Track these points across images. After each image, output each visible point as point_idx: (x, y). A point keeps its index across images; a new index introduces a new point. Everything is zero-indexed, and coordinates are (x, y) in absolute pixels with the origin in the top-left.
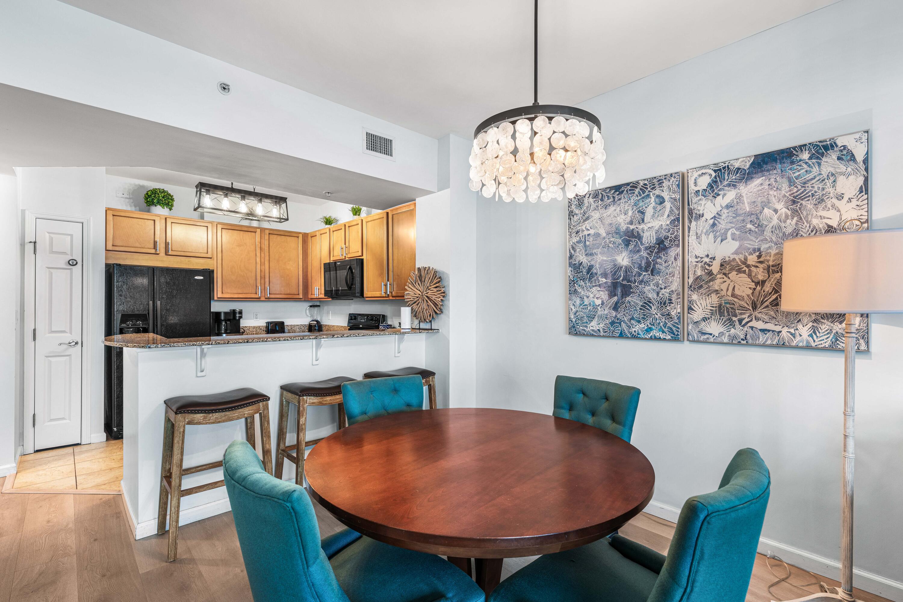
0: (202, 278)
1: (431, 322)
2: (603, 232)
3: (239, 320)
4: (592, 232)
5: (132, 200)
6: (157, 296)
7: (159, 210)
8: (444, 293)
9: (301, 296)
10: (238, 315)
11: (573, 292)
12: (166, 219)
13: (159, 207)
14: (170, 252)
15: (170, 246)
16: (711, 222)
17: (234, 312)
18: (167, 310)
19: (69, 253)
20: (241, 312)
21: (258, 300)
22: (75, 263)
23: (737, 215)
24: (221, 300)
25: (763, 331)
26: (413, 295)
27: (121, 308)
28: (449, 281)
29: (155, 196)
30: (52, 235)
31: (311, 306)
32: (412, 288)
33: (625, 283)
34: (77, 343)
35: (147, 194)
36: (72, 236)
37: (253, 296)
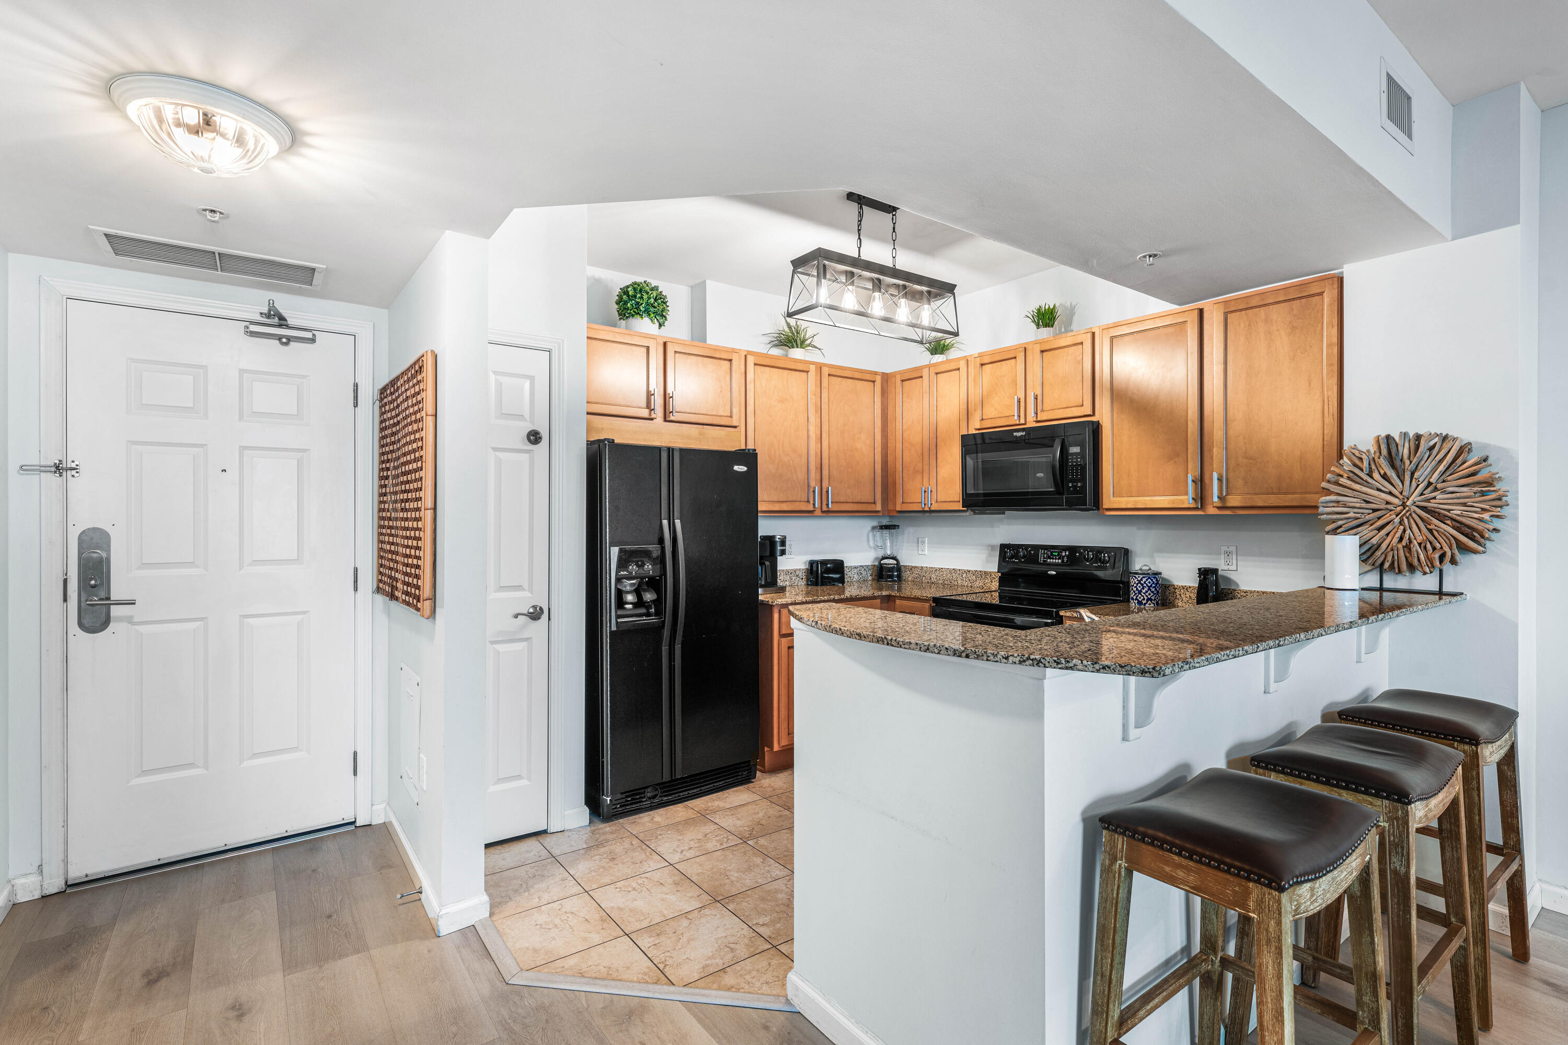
1: (1440, 572)
6: (675, 509)
9: (879, 507)
12: (665, 344)
13: (646, 320)
14: (672, 416)
15: (671, 403)
17: (774, 540)
19: (527, 416)
20: (783, 541)
21: (809, 513)
22: (538, 438)
26: (1358, 505)
27: (618, 534)
29: (641, 298)
30: (501, 378)
32: (1357, 487)
34: (541, 613)
36: (532, 379)
37: (804, 507)
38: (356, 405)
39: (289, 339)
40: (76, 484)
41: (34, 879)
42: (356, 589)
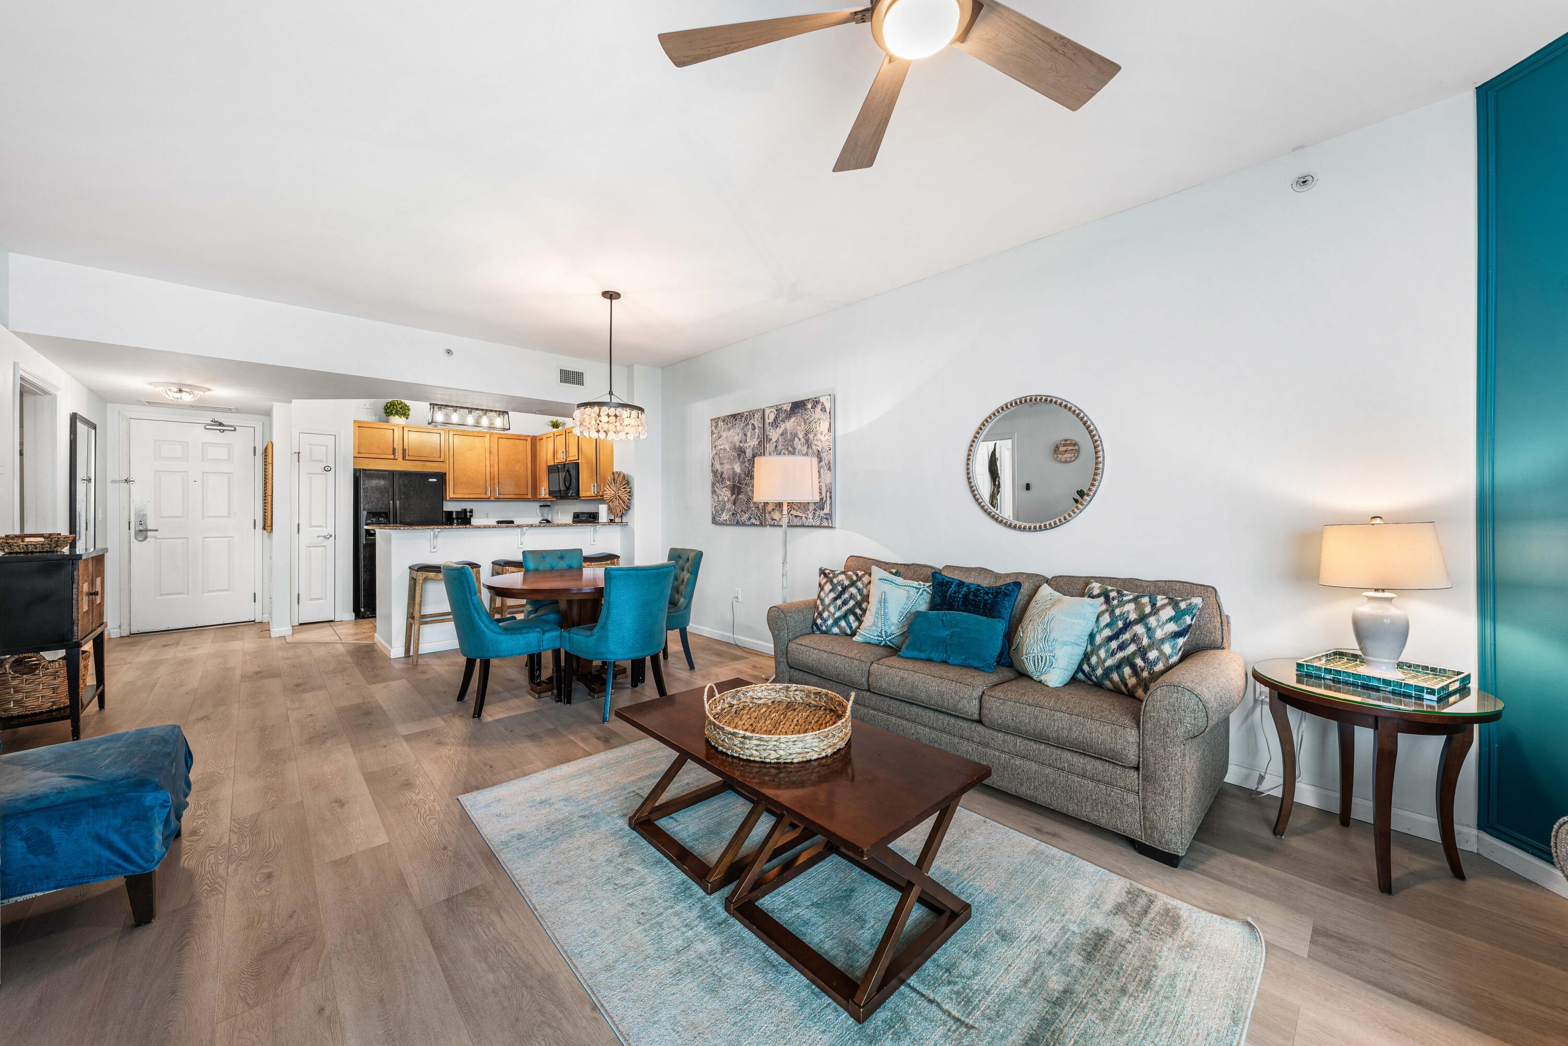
0: (435, 480)
1: (621, 517)
2: (727, 448)
3: (470, 519)
4: (722, 447)
5: (372, 411)
6: (396, 497)
7: (397, 420)
8: (630, 492)
9: (530, 496)
10: (468, 514)
11: (714, 492)
12: (403, 427)
13: (396, 417)
14: (407, 458)
15: (407, 452)
16: (775, 444)
17: (465, 511)
18: (405, 508)
19: (324, 460)
20: (471, 511)
21: (488, 500)
22: (329, 469)
23: (786, 441)
24: (452, 500)
25: (796, 516)
26: (609, 494)
27: (367, 506)
28: (633, 483)
29: (393, 408)
30: (311, 446)
31: (541, 506)
32: (610, 489)
33: (738, 485)
34: (331, 536)
35: (387, 405)
36: (327, 446)
37: (483, 496)
38: (255, 455)
39: (224, 430)
40: (133, 487)
41: (117, 631)
42: (255, 528)
